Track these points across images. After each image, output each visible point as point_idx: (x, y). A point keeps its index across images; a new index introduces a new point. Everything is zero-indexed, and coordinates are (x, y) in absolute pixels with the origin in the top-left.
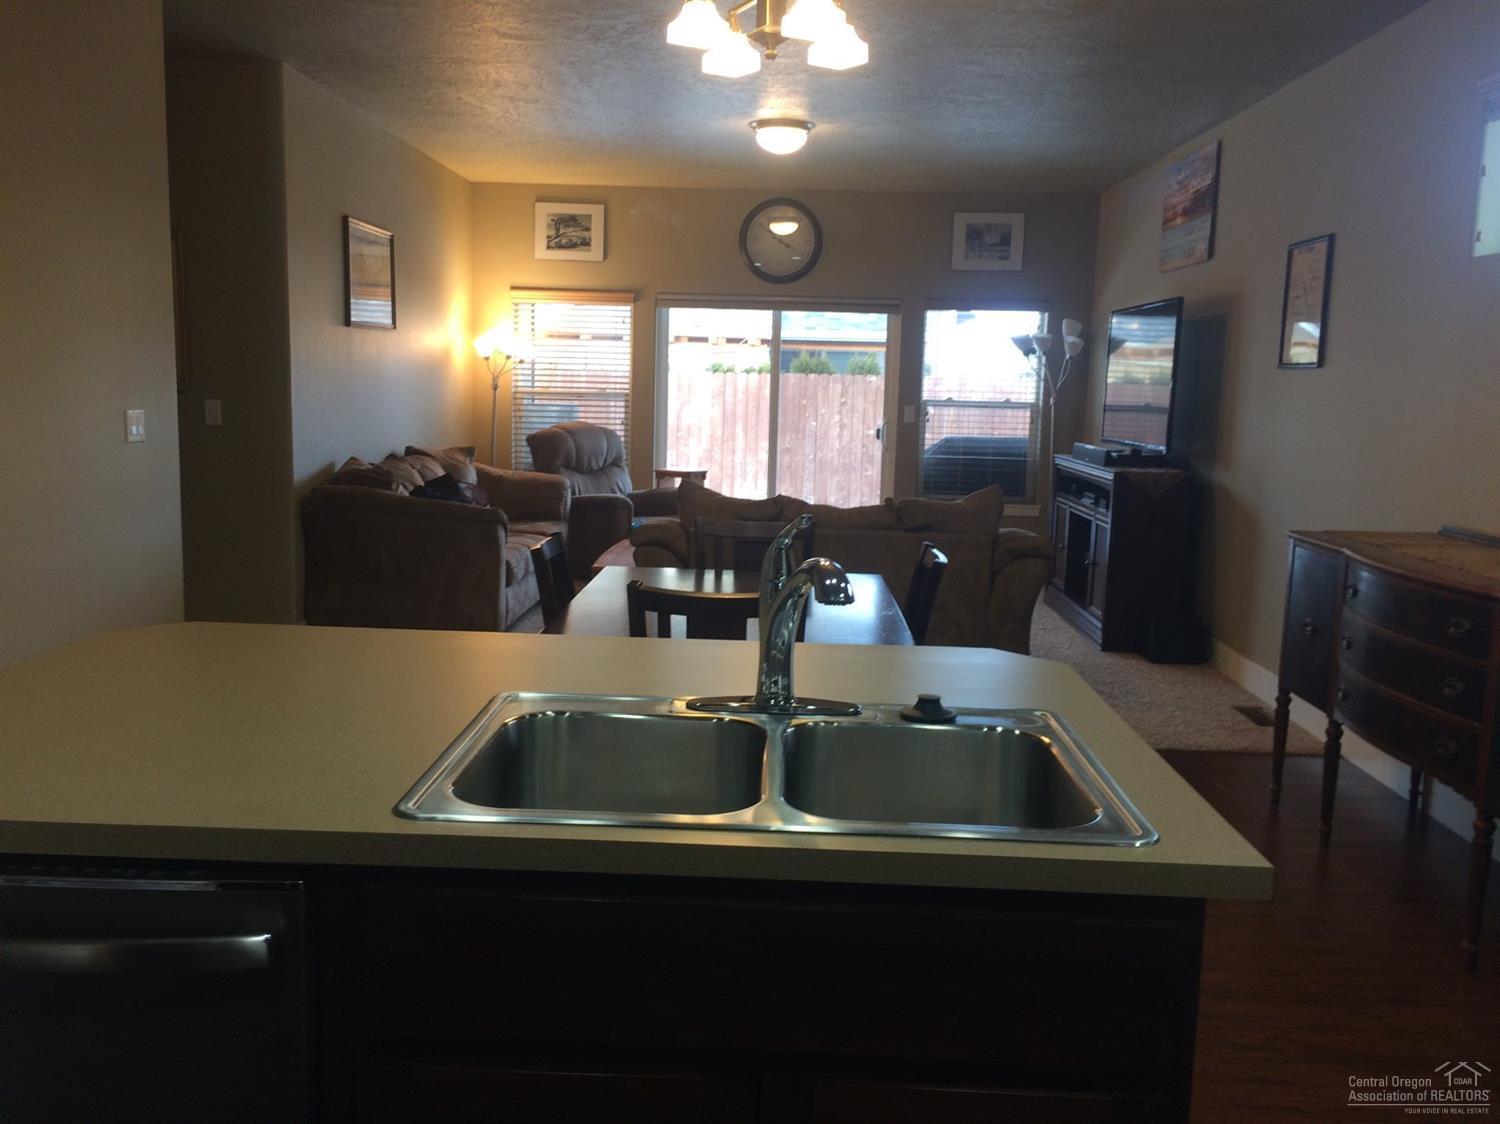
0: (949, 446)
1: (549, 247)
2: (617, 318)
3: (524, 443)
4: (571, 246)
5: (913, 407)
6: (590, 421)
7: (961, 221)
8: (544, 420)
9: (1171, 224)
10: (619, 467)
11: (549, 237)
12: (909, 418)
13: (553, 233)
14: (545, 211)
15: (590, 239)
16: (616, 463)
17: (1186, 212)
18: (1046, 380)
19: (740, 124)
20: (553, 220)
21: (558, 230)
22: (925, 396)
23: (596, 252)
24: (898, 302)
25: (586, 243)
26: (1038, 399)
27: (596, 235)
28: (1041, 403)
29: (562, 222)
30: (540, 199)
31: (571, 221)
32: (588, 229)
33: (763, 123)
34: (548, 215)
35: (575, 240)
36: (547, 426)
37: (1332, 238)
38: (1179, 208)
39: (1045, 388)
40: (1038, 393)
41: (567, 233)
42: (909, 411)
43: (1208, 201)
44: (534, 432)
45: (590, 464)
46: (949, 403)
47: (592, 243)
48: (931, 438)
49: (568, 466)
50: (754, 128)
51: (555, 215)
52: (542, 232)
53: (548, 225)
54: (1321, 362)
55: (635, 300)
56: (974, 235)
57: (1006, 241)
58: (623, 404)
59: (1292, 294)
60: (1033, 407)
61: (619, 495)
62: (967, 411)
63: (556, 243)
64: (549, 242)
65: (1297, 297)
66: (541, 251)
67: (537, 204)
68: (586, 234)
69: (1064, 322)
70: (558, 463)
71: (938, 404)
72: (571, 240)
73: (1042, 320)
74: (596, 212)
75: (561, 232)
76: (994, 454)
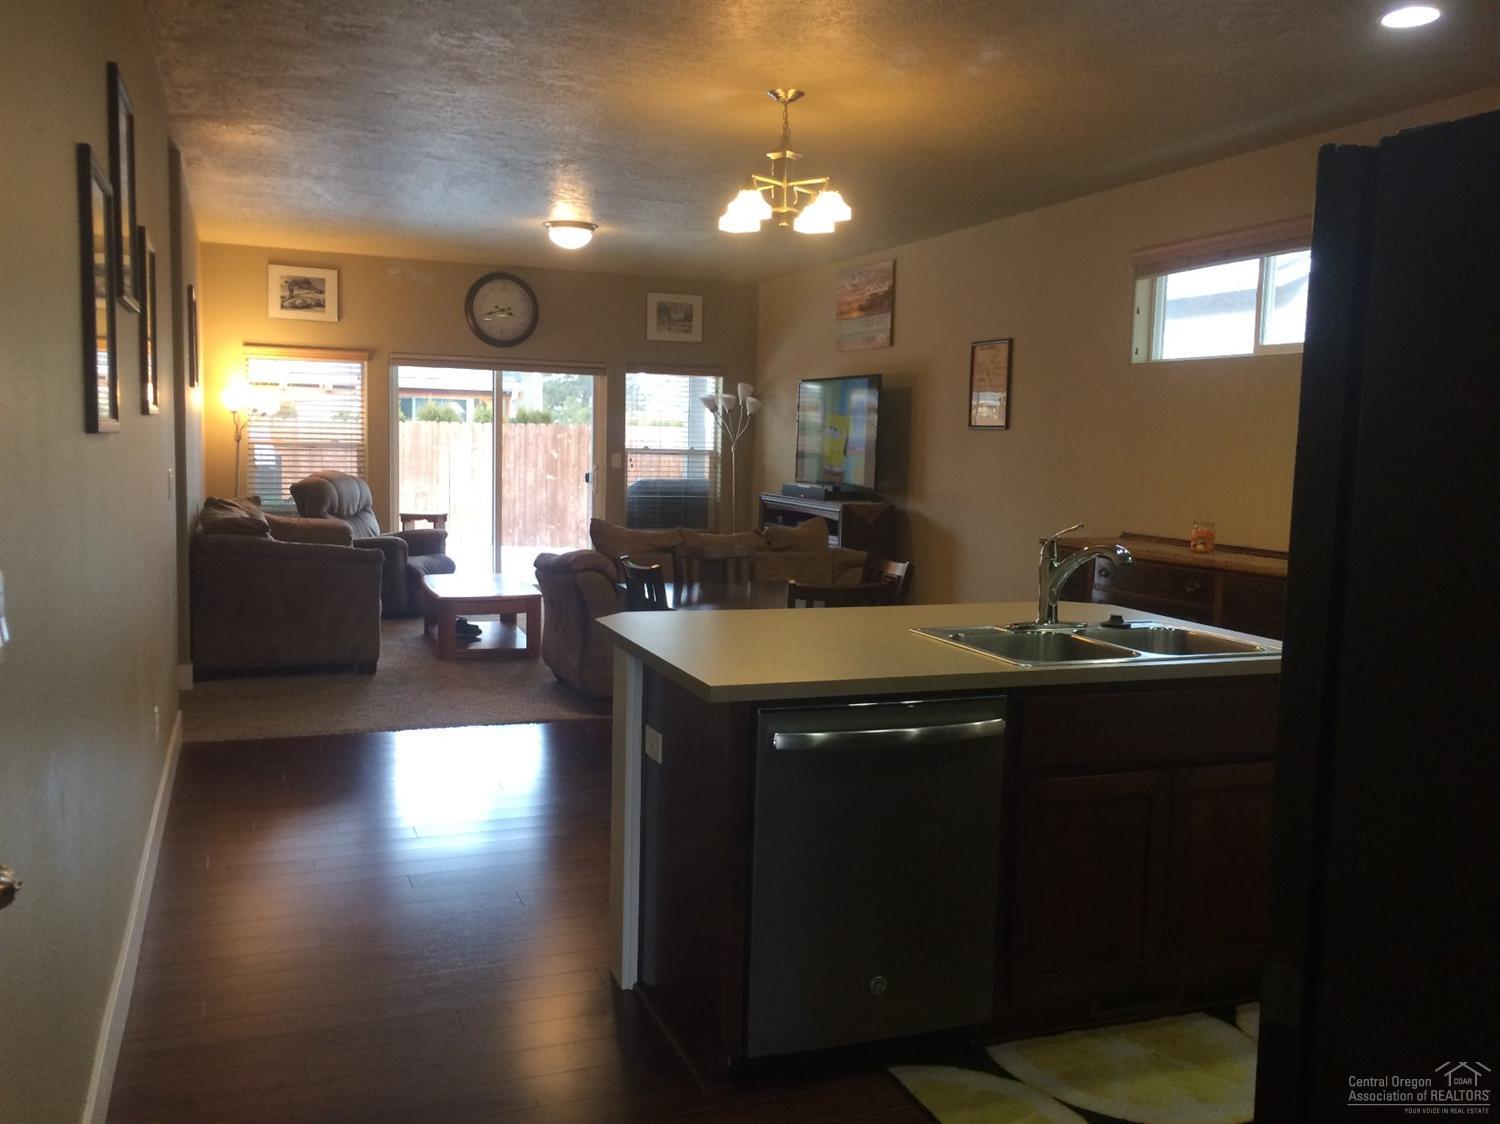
0: (644, 487)
1: (282, 307)
2: (350, 373)
3: (289, 492)
4: (306, 306)
5: (619, 455)
6: (342, 470)
7: (654, 299)
8: (305, 469)
9: (847, 316)
10: (369, 512)
11: (282, 297)
12: (616, 464)
13: (287, 294)
14: (278, 275)
15: (324, 301)
16: (365, 509)
17: (862, 308)
18: (723, 428)
19: (535, 223)
20: (286, 282)
21: (292, 291)
22: (628, 445)
23: (330, 312)
24: (602, 366)
25: (320, 305)
26: (715, 447)
27: (330, 297)
28: (719, 451)
29: (295, 284)
30: (272, 262)
31: (306, 283)
32: (322, 292)
33: (555, 224)
34: (282, 277)
35: (309, 301)
36: (307, 475)
37: (1011, 342)
38: (856, 306)
39: (723, 434)
40: (716, 443)
41: (302, 294)
42: (616, 457)
43: (886, 303)
44: (297, 481)
45: (348, 510)
46: (646, 451)
47: (326, 304)
48: (633, 477)
49: (331, 512)
50: (548, 227)
51: (288, 277)
52: (275, 294)
53: (282, 287)
54: (1007, 426)
55: (370, 359)
56: (664, 311)
57: (689, 318)
58: (355, 453)
59: (977, 377)
60: (713, 454)
61: (374, 537)
63: (290, 303)
64: (283, 302)
65: (982, 380)
66: (275, 310)
67: (270, 266)
68: (320, 296)
69: (739, 386)
70: (325, 510)
71: (637, 452)
72: (305, 301)
73: (717, 383)
74: (330, 277)
75: (295, 292)
76: (661, 493)
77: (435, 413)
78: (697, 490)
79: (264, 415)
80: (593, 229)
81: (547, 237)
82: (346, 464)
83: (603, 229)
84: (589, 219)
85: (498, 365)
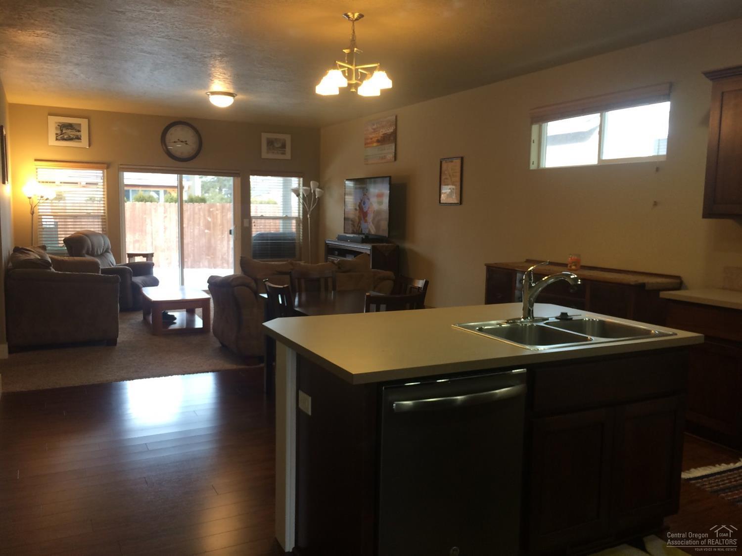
0: (262, 236)
1: (57, 139)
2: (96, 176)
3: (62, 242)
4: (70, 139)
5: (248, 220)
6: (92, 230)
7: (265, 136)
8: (70, 230)
9: (369, 145)
10: (108, 252)
11: (57, 134)
12: (246, 225)
13: (59, 132)
14: (53, 121)
15: (81, 136)
16: (107, 251)
17: (378, 141)
18: (303, 204)
19: (201, 93)
20: (58, 125)
21: (62, 131)
22: (253, 214)
23: (84, 142)
24: (238, 172)
25: (78, 138)
26: (299, 215)
27: (84, 134)
28: (301, 217)
29: (63, 127)
30: (50, 114)
31: (70, 126)
32: (79, 131)
33: (213, 93)
34: (56, 123)
35: (72, 136)
36: (73, 233)
37: (462, 159)
38: (375, 139)
39: (303, 208)
40: (299, 213)
41: (67, 132)
42: (246, 221)
43: (392, 138)
44: (68, 236)
45: (97, 251)
46: (262, 217)
47: (82, 138)
48: (255, 232)
49: (88, 253)
50: (209, 95)
51: (60, 123)
52: (52, 131)
53: (56, 128)
54: (461, 203)
55: (108, 168)
56: (270, 143)
57: (284, 146)
58: (101, 220)
59: (443, 177)
60: (297, 219)
61: (112, 267)
62: (267, 221)
63: (61, 137)
64: (57, 136)
65: (446, 179)
66: (52, 141)
67: (49, 117)
68: (78, 133)
69: (311, 182)
70: (84, 252)
71: (257, 218)
72: (70, 136)
73: (299, 181)
74: (84, 123)
75: (64, 131)
76: (271, 240)
77: (143, 197)
78: (290, 238)
79: (47, 199)
80: (234, 97)
81: (209, 101)
82: (95, 227)
83: (240, 97)
84: (231, 91)
85: (180, 172)
